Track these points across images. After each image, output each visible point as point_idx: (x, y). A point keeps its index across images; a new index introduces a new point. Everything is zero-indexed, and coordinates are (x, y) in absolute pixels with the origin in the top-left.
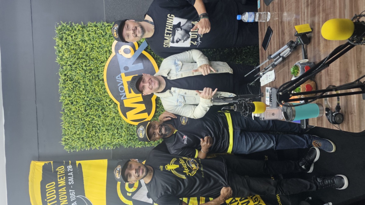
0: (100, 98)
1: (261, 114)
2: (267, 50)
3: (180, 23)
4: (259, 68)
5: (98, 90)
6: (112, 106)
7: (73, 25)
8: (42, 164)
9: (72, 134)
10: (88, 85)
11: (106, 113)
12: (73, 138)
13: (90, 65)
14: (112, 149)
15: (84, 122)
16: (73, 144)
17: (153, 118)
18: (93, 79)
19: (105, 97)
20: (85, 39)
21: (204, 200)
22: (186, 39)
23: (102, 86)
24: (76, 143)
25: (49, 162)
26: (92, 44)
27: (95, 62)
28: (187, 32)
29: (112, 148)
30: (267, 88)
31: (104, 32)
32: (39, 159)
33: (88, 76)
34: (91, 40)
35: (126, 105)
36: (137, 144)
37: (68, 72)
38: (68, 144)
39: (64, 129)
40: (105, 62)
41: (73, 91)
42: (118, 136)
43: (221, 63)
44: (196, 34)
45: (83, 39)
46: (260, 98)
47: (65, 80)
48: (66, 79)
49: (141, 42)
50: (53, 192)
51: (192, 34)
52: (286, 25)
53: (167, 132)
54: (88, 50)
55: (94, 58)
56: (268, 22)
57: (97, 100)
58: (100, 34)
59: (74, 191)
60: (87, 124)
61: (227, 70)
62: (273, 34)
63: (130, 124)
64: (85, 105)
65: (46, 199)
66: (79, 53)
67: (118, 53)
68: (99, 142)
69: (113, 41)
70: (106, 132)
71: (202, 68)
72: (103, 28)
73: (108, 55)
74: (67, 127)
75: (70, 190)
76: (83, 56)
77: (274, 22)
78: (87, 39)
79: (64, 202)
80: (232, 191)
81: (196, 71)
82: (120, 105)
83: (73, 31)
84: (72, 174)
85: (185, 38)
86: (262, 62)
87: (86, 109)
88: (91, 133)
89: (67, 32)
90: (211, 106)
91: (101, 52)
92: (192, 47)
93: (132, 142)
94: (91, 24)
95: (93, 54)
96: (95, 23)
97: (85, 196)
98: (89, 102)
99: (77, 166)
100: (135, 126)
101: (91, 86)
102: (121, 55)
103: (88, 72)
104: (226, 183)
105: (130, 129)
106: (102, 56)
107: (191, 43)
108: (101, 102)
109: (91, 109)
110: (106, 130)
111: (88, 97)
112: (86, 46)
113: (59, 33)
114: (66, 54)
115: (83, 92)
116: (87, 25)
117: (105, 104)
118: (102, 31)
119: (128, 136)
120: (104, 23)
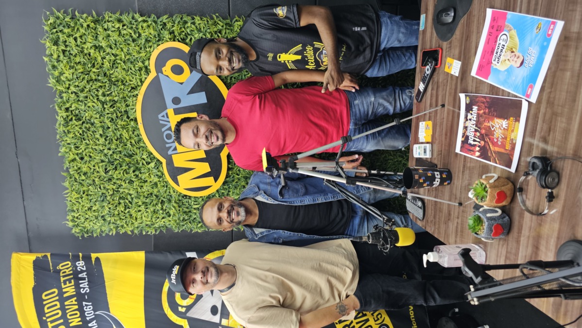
0: (131, 151)
5: (128, 138)
6: (152, 165)
7: (76, 16)
9: (84, 210)
10: (109, 128)
11: (143, 176)
12: (87, 216)
13: (111, 93)
14: (153, 234)
15: (104, 191)
16: (87, 226)
17: (222, 185)
18: (117, 117)
19: (139, 148)
20: (101, 44)
23: (134, 130)
24: (91, 223)
26: (113, 54)
27: (121, 89)
29: (154, 232)
31: (135, 33)
33: (108, 112)
35: (176, 165)
36: (195, 227)
37: (72, 104)
38: (78, 226)
39: (70, 201)
40: (139, 88)
41: (83, 138)
42: (163, 214)
45: (97, 45)
47: (66, 119)
48: (70, 118)
50: (56, 305)
54: (107, 65)
55: (118, 81)
57: (126, 154)
58: (128, 37)
59: (90, 304)
60: (110, 194)
63: (184, 195)
64: (106, 163)
65: (45, 317)
66: (91, 70)
67: (162, 73)
68: (130, 222)
70: (143, 207)
72: (134, 25)
73: (144, 76)
74: (75, 198)
75: (84, 303)
76: (98, 76)
78: (103, 44)
79: (75, 322)
82: (167, 164)
83: (78, 29)
84: (86, 275)
87: (108, 170)
88: (118, 208)
89: (66, 30)
91: (131, 69)
93: (187, 223)
94: (111, 17)
95: (116, 74)
96: (117, 15)
97: (109, 312)
98: (112, 157)
99: (93, 262)
100: (193, 199)
102: (167, 76)
103: (109, 106)
105: (184, 204)
106: (133, 78)
108: (133, 158)
109: (116, 170)
110: (143, 203)
111: (109, 149)
112: (103, 58)
113: (50, 31)
114: (65, 71)
115: (100, 141)
116: (104, 18)
117: (141, 161)
118: (130, 31)
119: (180, 215)
120: (135, 15)
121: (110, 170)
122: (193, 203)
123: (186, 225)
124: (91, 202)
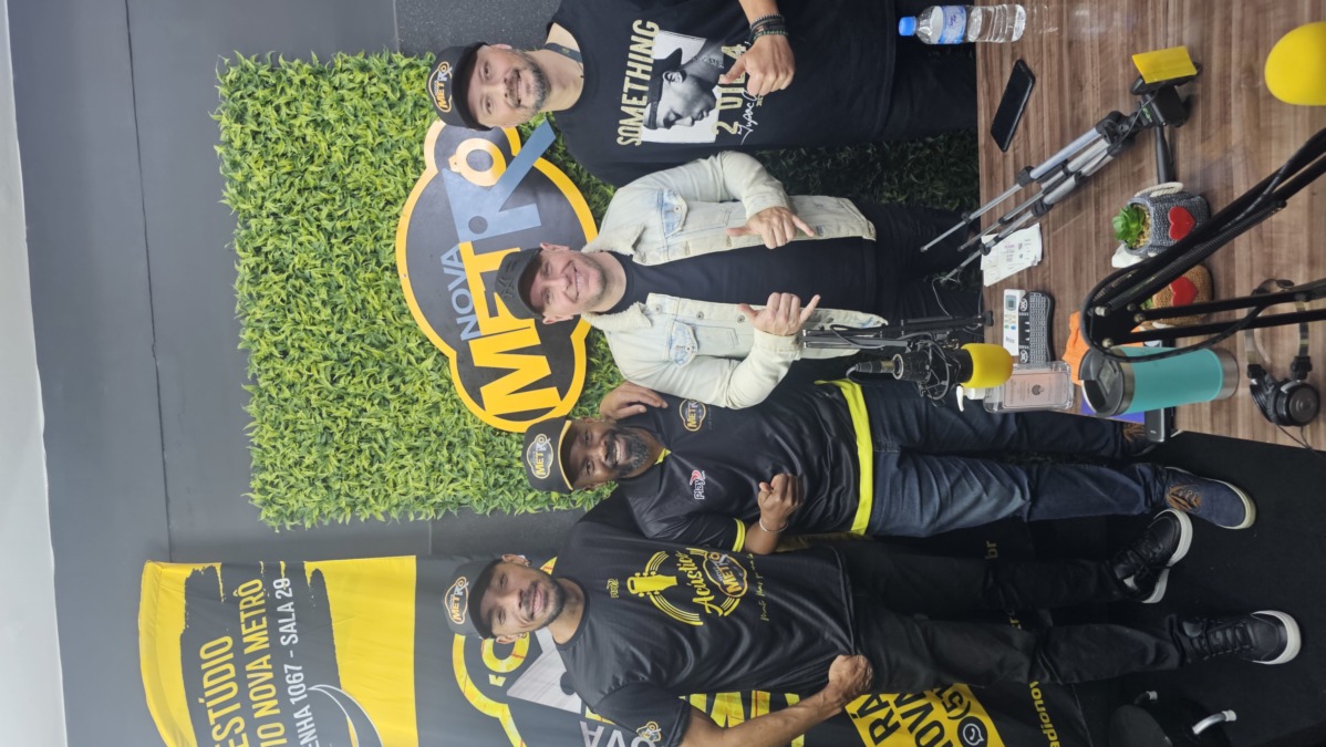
0: (384, 334)
1: (989, 390)
2: (1011, 148)
3: (678, 53)
4: (978, 220)
5: (378, 307)
6: (429, 363)
7: (279, 66)
8: (183, 572)
9: (286, 466)
10: (341, 287)
11: (408, 389)
12: (292, 481)
13: (346, 213)
14: (430, 517)
15: (328, 423)
16: (292, 502)
17: (576, 405)
18: (357, 263)
19: (401, 329)
20: (326, 118)
21: (765, 701)
22: (701, 112)
23: (391, 292)
24: (301, 497)
25: (207, 565)
26: (350, 136)
27: (365, 203)
28: (705, 86)
29: (433, 514)
30: (1008, 292)
31: (393, 90)
32: (173, 554)
33: (339, 252)
34: (346, 121)
35: (478, 362)
36: (521, 501)
37: (267, 239)
38: (272, 502)
39: (259, 446)
40: (400, 202)
41: (289, 310)
42: (451, 471)
43: (829, 202)
44: (739, 95)
45: (319, 119)
46: (981, 331)
47: (256, 271)
48: (262, 267)
49: (530, 127)
50: (227, 671)
51: (724, 95)
52: (1090, 55)
53: (633, 459)
54: (338, 157)
55: (359, 189)
56: (1018, 41)
57: (374, 341)
58: (380, 99)
59: (300, 668)
60: (340, 428)
61: (854, 229)
62: (1037, 89)
63: (495, 429)
64: (333, 362)
65: (203, 697)
66: (306, 170)
67: (448, 167)
68: (383, 493)
69: (426, 125)
70: (409, 456)
71: (765, 219)
72: (392, 76)
73: (411, 176)
74: (269, 439)
75: (286, 667)
76: (321, 180)
77: (1041, 42)
78: (331, 116)
79: (267, 708)
80: (870, 671)
81: (742, 231)
82: (458, 361)
83: (283, 90)
84: (292, 607)
85: (697, 110)
86: (991, 198)
87: (337, 375)
88: (357, 462)
89: (260, 93)
90: (795, 362)
91: (385, 163)
92: (723, 144)
93: (502, 493)
94: (346, 62)
95: (356, 174)
96: (360, 57)
97: (339, 687)
98: (346, 349)
99: (309, 581)
100: (515, 437)
101: (353, 289)
102: (459, 174)
103: (341, 240)
104: (848, 641)
105: (496, 448)
106: (389, 182)
107: (719, 128)
108: (388, 350)
109: (354, 376)
110: (410, 449)
111: (340, 332)
112: (330, 145)
113: (230, 96)
114: (257, 172)
115: (322, 314)
116: (333, 65)
117: (404, 355)
118: (386, 88)
119: (488, 474)
120: (394, 55)
121: (340, 377)
122: (515, 445)
123: (501, 497)
124: (300, 446)
